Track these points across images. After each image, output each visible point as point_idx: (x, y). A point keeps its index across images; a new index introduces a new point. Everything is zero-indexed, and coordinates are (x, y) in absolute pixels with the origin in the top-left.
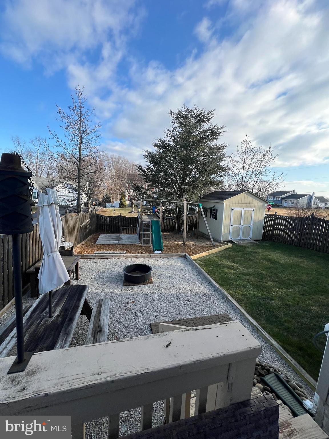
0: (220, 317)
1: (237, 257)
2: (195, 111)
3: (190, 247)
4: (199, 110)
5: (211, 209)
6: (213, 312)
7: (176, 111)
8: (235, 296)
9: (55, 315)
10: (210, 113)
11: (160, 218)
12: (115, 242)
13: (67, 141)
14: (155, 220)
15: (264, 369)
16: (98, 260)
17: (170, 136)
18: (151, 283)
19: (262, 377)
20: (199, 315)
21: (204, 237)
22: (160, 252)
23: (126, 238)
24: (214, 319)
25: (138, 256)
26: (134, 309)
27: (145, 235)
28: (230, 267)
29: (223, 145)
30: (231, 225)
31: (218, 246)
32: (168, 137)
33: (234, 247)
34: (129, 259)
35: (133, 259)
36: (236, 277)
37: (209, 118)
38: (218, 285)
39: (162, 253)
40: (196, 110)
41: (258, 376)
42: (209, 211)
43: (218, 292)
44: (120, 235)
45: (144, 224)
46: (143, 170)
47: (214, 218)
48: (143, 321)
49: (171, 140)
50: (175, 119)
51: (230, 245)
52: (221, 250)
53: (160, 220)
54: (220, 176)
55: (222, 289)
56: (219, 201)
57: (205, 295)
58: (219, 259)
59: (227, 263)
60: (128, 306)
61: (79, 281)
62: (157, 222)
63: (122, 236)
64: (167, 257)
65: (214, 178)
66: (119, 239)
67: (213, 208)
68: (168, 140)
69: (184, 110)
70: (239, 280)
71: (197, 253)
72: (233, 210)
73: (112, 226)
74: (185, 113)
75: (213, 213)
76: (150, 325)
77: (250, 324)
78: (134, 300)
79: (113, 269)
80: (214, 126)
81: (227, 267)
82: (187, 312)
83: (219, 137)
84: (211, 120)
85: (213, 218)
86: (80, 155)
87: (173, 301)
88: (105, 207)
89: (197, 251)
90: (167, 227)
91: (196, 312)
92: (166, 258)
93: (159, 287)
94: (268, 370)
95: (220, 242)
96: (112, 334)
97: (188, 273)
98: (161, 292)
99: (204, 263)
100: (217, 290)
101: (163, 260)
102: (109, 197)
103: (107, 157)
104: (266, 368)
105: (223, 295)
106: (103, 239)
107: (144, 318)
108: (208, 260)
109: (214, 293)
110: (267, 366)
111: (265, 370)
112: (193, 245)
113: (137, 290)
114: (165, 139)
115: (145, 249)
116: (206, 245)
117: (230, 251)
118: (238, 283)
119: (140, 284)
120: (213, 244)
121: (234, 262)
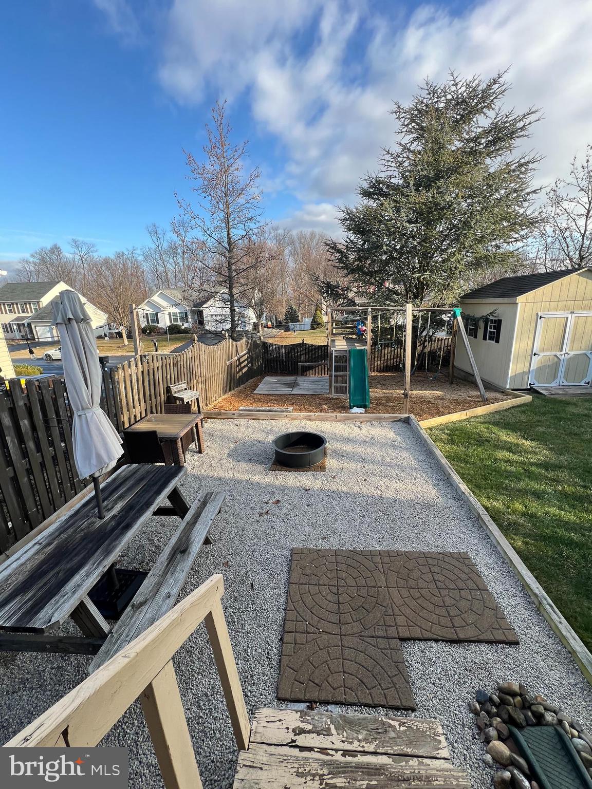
0: (447, 559)
1: (537, 426)
2: (454, 88)
3: (429, 402)
4: (465, 84)
5: (486, 320)
6: (436, 545)
7: (407, 104)
8: (503, 514)
9: (108, 516)
10: (495, 83)
11: (368, 343)
12: (286, 390)
13: (207, 216)
14: (358, 348)
15: (529, 708)
16: (243, 422)
17: (393, 165)
18: (322, 468)
19: (516, 731)
20: (400, 547)
21: (467, 380)
22: (363, 410)
23: (307, 384)
24: (430, 561)
25: (313, 417)
26: (274, 515)
27: (339, 378)
28: (510, 448)
29: (526, 159)
30: (535, 354)
31: (496, 400)
32: (390, 169)
33: (538, 402)
34: (296, 422)
35: (303, 422)
36: (522, 471)
37: (491, 98)
38: (463, 487)
39: (366, 412)
40: (456, 85)
41: (504, 721)
42: (482, 324)
43: (462, 502)
44: (299, 378)
45: (335, 356)
46: (339, 251)
47: (493, 340)
48: (283, 541)
49: (396, 173)
50: (406, 123)
51: (528, 398)
52: (502, 409)
53: (368, 347)
54: (514, 241)
55: (471, 496)
56: (506, 300)
57: (428, 506)
58: (488, 428)
59: (508, 439)
60: (266, 508)
61: (202, 455)
62: (361, 352)
63: (300, 379)
64: (370, 421)
65: (498, 247)
66: (293, 385)
67: (491, 318)
68: (390, 176)
69: (427, 94)
70: (527, 480)
71: (440, 414)
72: (541, 317)
73: (290, 362)
74: (430, 102)
75: (491, 328)
76: (292, 551)
77: (523, 586)
78: (280, 499)
79: (262, 439)
80: (506, 117)
81: (503, 448)
82: (375, 537)
83: (516, 142)
84: (498, 104)
85: (490, 339)
86: (229, 238)
87: (352, 510)
88: (287, 329)
89: (441, 410)
90: (392, 363)
91: (395, 539)
92: (367, 421)
93: (334, 478)
94: (539, 718)
95: (503, 392)
96: (222, 555)
97: (405, 454)
98: (335, 488)
99: (450, 435)
100: (459, 497)
101: (359, 427)
102: (295, 312)
103: (291, 237)
104: (533, 708)
105: (470, 508)
106: (268, 384)
107: (287, 536)
108: (462, 430)
109: (451, 502)
110: (540, 704)
111: (530, 714)
112: (438, 398)
113: (292, 479)
114: (382, 175)
115: (337, 403)
116: (469, 397)
117: (524, 412)
118: (521, 485)
119: (300, 470)
120: (481, 396)
121: (524, 438)
